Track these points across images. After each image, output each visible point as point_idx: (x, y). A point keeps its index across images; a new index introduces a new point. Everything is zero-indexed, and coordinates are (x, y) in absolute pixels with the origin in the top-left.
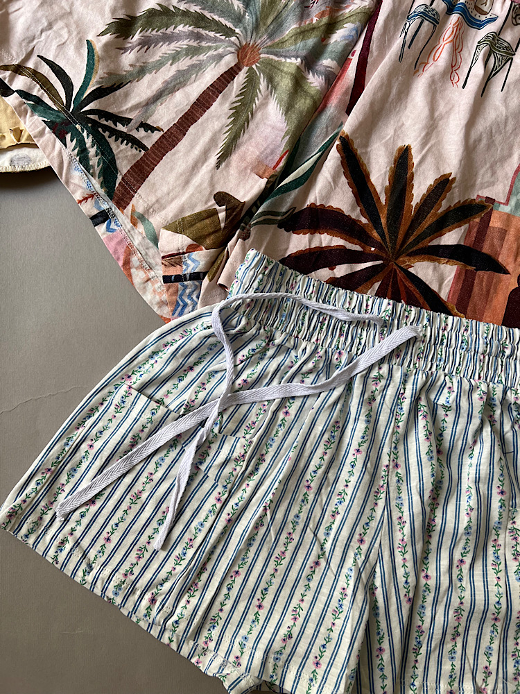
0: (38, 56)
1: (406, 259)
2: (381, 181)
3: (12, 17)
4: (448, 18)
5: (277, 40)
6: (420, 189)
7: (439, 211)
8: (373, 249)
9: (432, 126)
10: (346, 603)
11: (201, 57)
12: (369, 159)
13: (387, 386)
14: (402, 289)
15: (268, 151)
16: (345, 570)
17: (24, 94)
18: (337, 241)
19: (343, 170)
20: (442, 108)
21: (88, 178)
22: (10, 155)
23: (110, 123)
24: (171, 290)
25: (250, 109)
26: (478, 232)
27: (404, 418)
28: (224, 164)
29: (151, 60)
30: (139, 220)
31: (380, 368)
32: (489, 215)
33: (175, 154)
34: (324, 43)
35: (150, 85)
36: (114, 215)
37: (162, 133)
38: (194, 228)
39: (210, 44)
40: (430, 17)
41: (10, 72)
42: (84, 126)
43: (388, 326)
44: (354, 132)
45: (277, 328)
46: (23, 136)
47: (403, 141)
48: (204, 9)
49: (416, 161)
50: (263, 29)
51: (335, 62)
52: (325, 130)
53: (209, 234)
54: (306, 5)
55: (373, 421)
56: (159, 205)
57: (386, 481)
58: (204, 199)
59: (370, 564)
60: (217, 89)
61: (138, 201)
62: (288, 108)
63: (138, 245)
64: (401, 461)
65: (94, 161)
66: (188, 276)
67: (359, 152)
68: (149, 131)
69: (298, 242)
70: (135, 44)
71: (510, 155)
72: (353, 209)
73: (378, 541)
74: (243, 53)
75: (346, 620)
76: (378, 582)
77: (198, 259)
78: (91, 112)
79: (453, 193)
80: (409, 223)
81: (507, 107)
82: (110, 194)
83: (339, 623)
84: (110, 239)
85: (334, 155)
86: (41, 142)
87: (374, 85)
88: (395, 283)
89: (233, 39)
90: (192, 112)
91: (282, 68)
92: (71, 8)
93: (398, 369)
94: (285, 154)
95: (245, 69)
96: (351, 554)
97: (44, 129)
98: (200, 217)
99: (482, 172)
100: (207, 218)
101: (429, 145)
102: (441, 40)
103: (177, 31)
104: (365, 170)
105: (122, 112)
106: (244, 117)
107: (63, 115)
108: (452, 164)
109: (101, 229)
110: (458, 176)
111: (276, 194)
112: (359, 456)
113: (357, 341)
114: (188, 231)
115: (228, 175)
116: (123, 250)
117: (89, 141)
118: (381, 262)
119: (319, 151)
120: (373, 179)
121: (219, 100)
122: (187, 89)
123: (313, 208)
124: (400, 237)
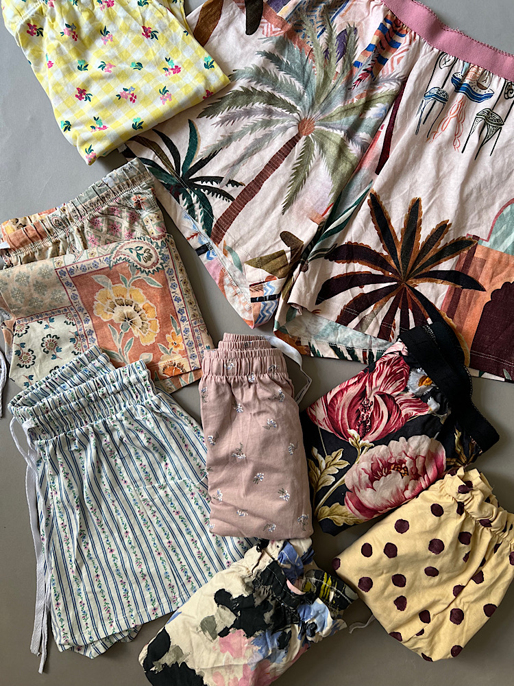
1: (413, 280)
2: (398, 224)
4: (455, 95)
5: (327, 115)
6: (425, 232)
7: (439, 247)
8: (390, 274)
9: (438, 183)
11: (272, 128)
12: (390, 208)
14: (409, 301)
15: (319, 203)
18: (366, 268)
19: (371, 217)
20: (445, 169)
21: (194, 223)
23: (209, 184)
24: (256, 307)
25: (306, 169)
26: (466, 260)
28: (287, 211)
29: (236, 131)
30: (229, 252)
32: (475, 248)
33: (253, 203)
34: (361, 117)
35: (235, 151)
36: (212, 248)
37: (244, 187)
38: (269, 265)
39: (278, 118)
40: (441, 98)
42: (192, 190)
44: (381, 190)
47: (416, 194)
48: (274, 90)
49: (424, 210)
50: (317, 107)
51: (368, 135)
52: (359, 187)
53: (281, 268)
54: (349, 87)
56: (241, 241)
58: (273, 237)
60: (283, 154)
61: (228, 238)
62: (334, 170)
63: (229, 269)
65: (198, 212)
66: (267, 298)
67: (383, 203)
68: (235, 186)
69: (338, 269)
70: (224, 119)
71: (493, 203)
72: (378, 245)
74: (301, 124)
77: (273, 286)
78: (197, 179)
79: (449, 234)
80: (417, 255)
81: (493, 169)
82: (209, 234)
84: (210, 265)
85: (365, 207)
87: (396, 154)
88: (405, 297)
89: (295, 115)
90: (265, 171)
91: (330, 137)
94: (330, 206)
95: (304, 137)
97: (163, 189)
98: (273, 257)
99: (471, 217)
100: (278, 257)
101: (434, 198)
102: (449, 114)
103: (254, 107)
104: (388, 217)
105: (216, 173)
106: (302, 176)
107: (175, 179)
108: (449, 215)
109: (204, 257)
110: (454, 222)
111: (325, 237)
114: (265, 267)
115: (290, 219)
116: (219, 273)
118: (395, 283)
119: (355, 204)
120: (393, 223)
121: (284, 162)
122: (262, 153)
123: (349, 244)
124: (410, 265)
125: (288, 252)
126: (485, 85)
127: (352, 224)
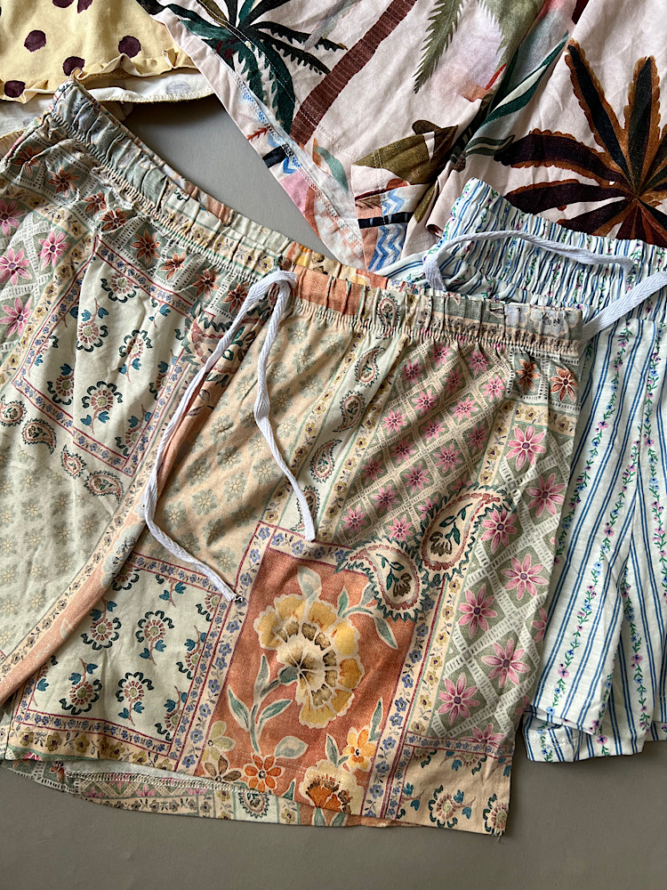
1: (652, 194)
2: (619, 100)
8: (612, 183)
10: (595, 603)
12: (602, 74)
13: (636, 346)
14: (648, 231)
15: (480, 67)
16: (590, 566)
17: (178, 10)
18: (568, 175)
19: (572, 86)
21: (261, 108)
22: (163, 83)
23: (284, 39)
24: (368, 237)
25: (453, 19)
27: (658, 383)
28: (423, 87)
30: (322, 158)
31: (628, 324)
33: (362, 77)
36: (292, 153)
37: (345, 52)
38: (396, 160)
42: (255, 43)
43: (637, 271)
44: (586, 40)
45: (500, 278)
46: (179, 60)
47: (644, 52)
49: (661, 74)
52: (548, 40)
53: (416, 166)
55: (620, 388)
56: (346, 139)
57: (637, 460)
58: (401, 129)
59: (621, 558)
61: (320, 135)
62: (503, 14)
63: (323, 186)
64: (654, 436)
65: (267, 85)
66: (390, 218)
67: (591, 65)
68: (331, 49)
69: (520, 177)
72: (586, 135)
73: (629, 532)
75: (596, 621)
76: (631, 580)
77: (401, 197)
78: (263, 25)
80: (656, 149)
82: (287, 127)
83: (587, 626)
84: (288, 181)
85: (562, 70)
86: (202, 64)
88: (639, 223)
90: (381, 25)
93: (650, 324)
94: (501, 69)
96: (597, 548)
98: (402, 146)
100: (411, 147)
104: (599, 88)
105: (297, 26)
106: (446, 28)
107: (228, 31)
109: (277, 170)
111: (494, 117)
112: (604, 430)
113: (598, 292)
114: (387, 164)
115: (429, 101)
116: (305, 192)
117: (261, 61)
118: (622, 198)
119: (543, 64)
120: (609, 98)
121: (414, 8)
123: (536, 134)
124: (646, 167)
125: (429, 138)
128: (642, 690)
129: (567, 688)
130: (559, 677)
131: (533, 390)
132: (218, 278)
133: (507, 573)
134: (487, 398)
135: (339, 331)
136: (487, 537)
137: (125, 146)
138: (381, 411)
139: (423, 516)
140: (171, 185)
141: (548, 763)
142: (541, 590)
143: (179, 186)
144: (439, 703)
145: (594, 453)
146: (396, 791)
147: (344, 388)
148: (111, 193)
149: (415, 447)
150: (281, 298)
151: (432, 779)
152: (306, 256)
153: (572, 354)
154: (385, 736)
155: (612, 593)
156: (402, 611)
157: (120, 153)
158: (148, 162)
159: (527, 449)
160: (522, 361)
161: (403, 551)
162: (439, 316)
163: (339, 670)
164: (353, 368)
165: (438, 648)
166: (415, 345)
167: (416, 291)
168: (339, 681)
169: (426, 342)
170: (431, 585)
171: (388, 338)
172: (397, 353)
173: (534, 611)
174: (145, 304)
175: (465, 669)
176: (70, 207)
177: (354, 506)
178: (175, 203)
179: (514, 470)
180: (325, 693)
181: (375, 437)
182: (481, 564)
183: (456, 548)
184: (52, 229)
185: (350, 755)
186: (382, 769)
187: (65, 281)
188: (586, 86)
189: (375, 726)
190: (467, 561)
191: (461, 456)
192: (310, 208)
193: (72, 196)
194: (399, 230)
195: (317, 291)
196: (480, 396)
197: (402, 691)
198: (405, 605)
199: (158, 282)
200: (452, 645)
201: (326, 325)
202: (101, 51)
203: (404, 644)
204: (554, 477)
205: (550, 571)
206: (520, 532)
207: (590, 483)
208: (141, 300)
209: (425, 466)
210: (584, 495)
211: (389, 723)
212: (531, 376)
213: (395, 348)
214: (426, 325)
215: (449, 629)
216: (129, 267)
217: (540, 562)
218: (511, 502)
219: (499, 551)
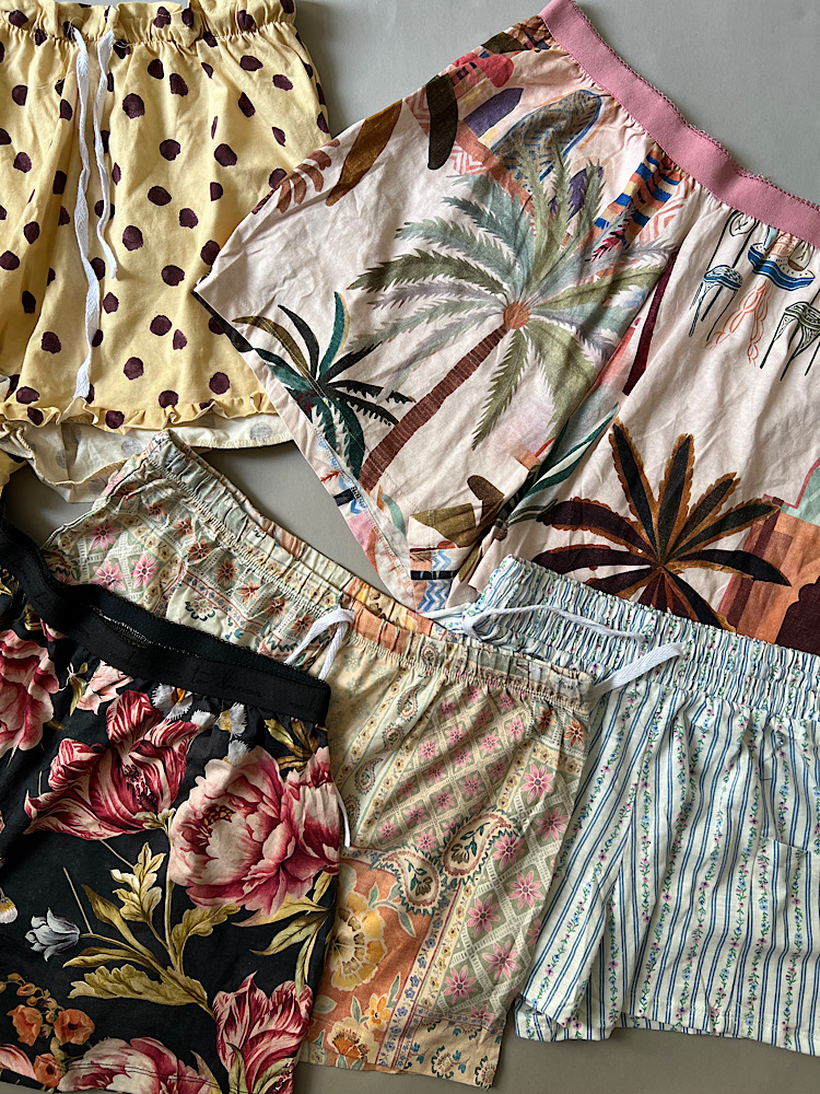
0: (279, 306)
1: (676, 563)
2: (656, 475)
3: (251, 259)
4: (753, 278)
5: (550, 299)
6: (698, 489)
7: (718, 515)
8: (640, 551)
9: (721, 413)
10: (583, 917)
11: (462, 315)
12: (644, 448)
13: (642, 704)
14: (669, 595)
15: (532, 435)
16: (583, 885)
17: (265, 354)
18: (601, 541)
19: (613, 462)
20: (734, 391)
21: (334, 456)
22: (249, 425)
23: (359, 395)
24: (418, 586)
25: (513, 381)
26: (760, 536)
27: (658, 738)
28: (480, 444)
29: (406, 316)
30: (385, 503)
31: (637, 685)
32: (775, 518)
33: (427, 429)
34: (604, 305)
35: (403, 347)
36: (359, 495)
37: (414, 404)
38: (446, 524)
39: (472, 299)
40: (731, 283)
41: (248, 325)
42: (332, 400)
43: (649, 641)
44: (630, 420)
45: (530, 635)
46: (264, 404)
47: (686, 429)
48: (467, 255)
49: (697, 455)
50: (534, 285)
51: (615, 333)
52: (597, 412)
53: (463, 532)
54: (587, 257)
55: (625, 739)
56: (408, 487)
57: (633, 800)
58: (457, 484)
59: (609, 880)
60: (478, 356)
61: (385, 482)
62: (559, 387)
63: (384, 529)
64: (651, 780)
65: (341, 438)
66: (438, 575)
67: (633, 441)
68: (401, 402)
69: (557, 538)
70: (388, 297)
71: (807, 449)
72: (622, 505)
73: (620, 859)
74: (510, 312)
75: (581, 933)
76: (616, 899)
77: (449, 556)
78: (340, 384)
79: (736, 495)
80: (683, 526)
81: (809, 397)
82: (356, 474)
83: (574, 935)
84: (354, 521)
85: (605, 446)
86: (283, 412)
87: (657, 365)
88: (662, 588)
89: (500, 296)
90: (448, 381)
91: (553, 333)
92: (317, 252)
93: (656, 687)
94: (550, 441)
95: (512, 331)
96: (591, 870)
97: (287, 398)
98: (454, 512)
99: (772, 468)
100: (462, 514)
101: (714, 437)
102: (742, 306)
103: (435, 281)
104: (639, 462)
105: (371, 380)
106: (506, 391)
107: (308, 383)
108: (737, 464)
109: (345, 509)
110: (744, 477)
111: (537, 489)
112: (607, 773)
113: (615, 653)
114: (440, 526)
115: (485, 457)
116: (368, 534)
117: (336, 417)
118: (648, 566)
119: (589, 440)
120: (647, 471)
121: (479, 369)
122: (444, 352)
123: (577, 502)
124: (672, 540)
125: (478, 507)
126: (801, 263)
127: (582, 469)
128: (614, 990)
129: (551, 985)
130: (546, 975)
131: (550, 733)
132: (287, 605)
133: (512, 885)
134: (509, 738)
135: (387, 665)
136: (497, 857)
137: (212, 486)
138: (419, 739)
139: (447, 833)
140: (251, 523)
141: (530, 1040)
142: (538, 904)
143: (258, 524)
144: (444, 986)
145: (598, 789)
146: (405, 1048)
147: (387, 720)
148: (197, 522)
149: (446, 772)
150: (339, 633)
151: (436, 1041)
152: (365, 591)
153: (583, 712)
154: (399, 1006)
155: (597, 912)
156: (422, 908)
157: (207, 491)
158: (232, 500)
159: (538, 786)
160: (542, 708)
161: (427, 860)
162: (473, 665)
163: (366, 949)
164: (396, 702)
165: (449, 941)
166: (451, 684)
167: (455, 640)
168: (365, 956)
169: (461, 683)
170: (448, 888)
171: (428, 677)
172: (434, 693)
173: (530, 921)
174: (222, 622)
175: (468, 962)
176: (160, 534)
177: (389, 818)
178: (254, 539)
179: (525, 803)
180: (353, 964)
181: (411, 762)
182: (490, 878)
183: (473, 859)
184: (144, 552)
185: (371, 1017)
186: (395, 1031)
187: (154, 599)
188: (627, 459)
189: (392, 996)
190: (480, 872)
191: (483, 785)
192: (372, 548)
193: (163, 521)
194: (445, 585)
195: (370, 631)
196: (504, 734)
197: (417, 970)
198: (425, 903)
199: (234, 603)
200: (459, 941)
201: (376, 657)
202: (194, 390)
203: (422, 933)
204: (559, 810)
205: (547, 889)
206: (527, 852)
207: (592, 814)
208: (219, 619)
209: (451, 791)
210: (586, 823)
211: (404, 995)
212: (549, 720)
213: (433, 687)
214: (462, 670)
215: (460, 927)
216: (210, 591)
217: (539, 879)
218: (520, 829)
219: (506, 869)
